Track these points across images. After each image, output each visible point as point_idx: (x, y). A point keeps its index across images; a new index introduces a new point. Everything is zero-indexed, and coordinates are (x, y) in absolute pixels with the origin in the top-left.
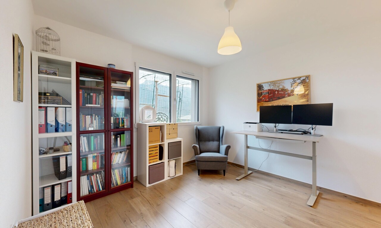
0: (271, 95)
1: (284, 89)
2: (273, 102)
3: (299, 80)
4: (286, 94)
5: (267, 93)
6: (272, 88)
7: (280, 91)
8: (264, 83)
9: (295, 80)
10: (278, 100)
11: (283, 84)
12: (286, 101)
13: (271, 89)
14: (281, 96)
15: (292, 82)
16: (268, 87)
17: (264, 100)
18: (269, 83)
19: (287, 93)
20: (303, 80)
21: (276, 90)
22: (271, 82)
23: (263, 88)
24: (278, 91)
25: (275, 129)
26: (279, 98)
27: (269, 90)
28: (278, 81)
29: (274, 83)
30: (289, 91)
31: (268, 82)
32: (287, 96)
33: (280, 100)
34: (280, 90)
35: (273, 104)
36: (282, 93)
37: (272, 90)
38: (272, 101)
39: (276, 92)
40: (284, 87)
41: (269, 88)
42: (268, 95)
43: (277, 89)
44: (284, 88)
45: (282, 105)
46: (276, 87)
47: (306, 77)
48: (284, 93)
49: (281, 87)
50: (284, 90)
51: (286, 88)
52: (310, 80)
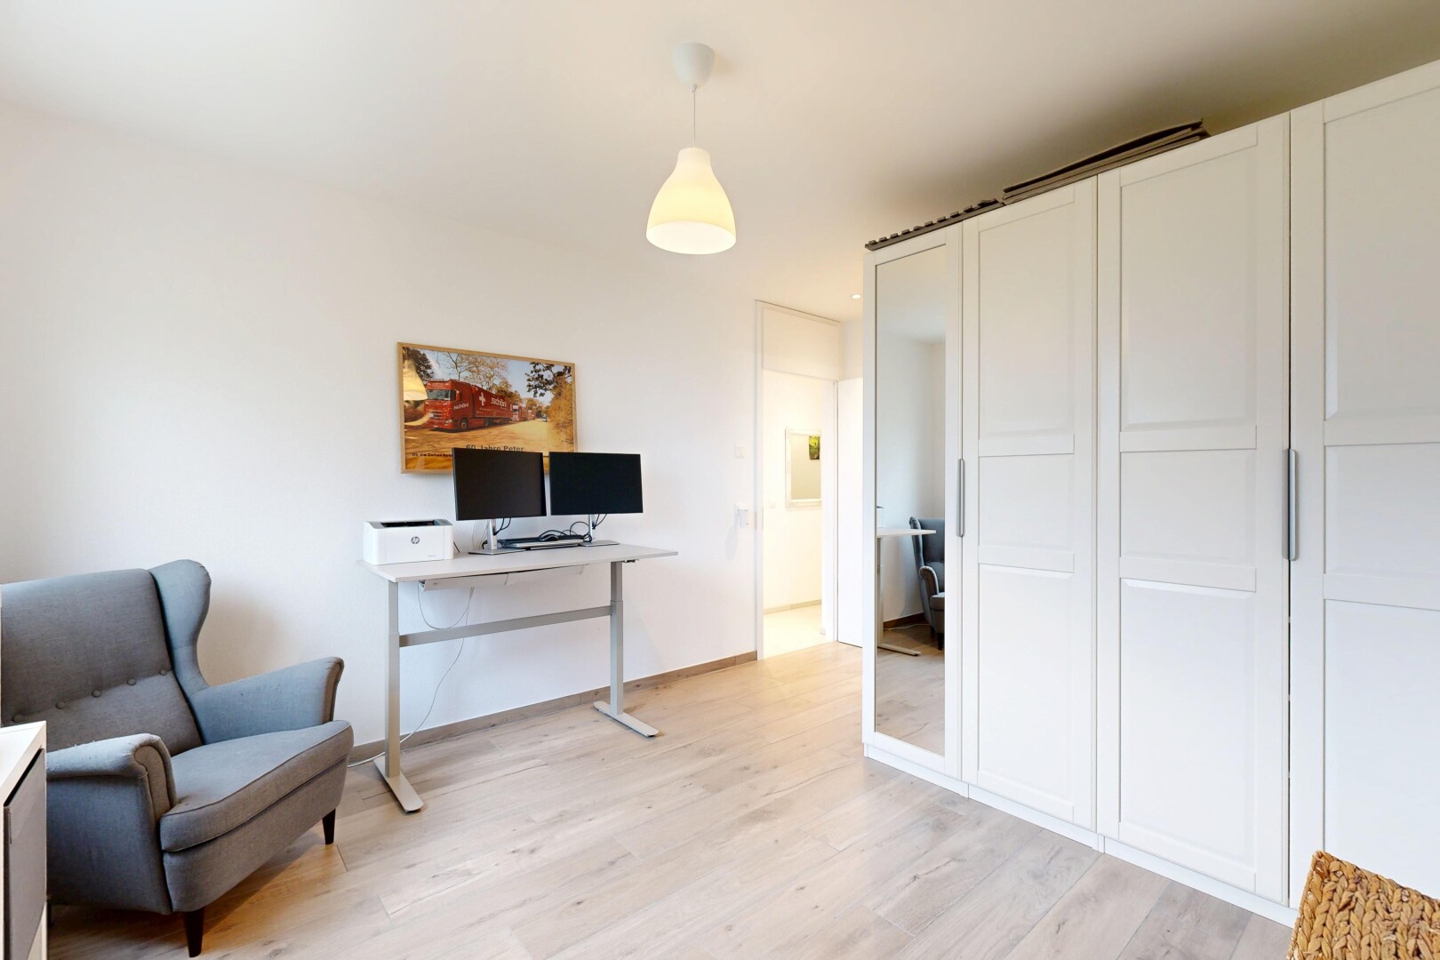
0: (464, 406)
1: (505, 392)
2: (470, 434)
3: (548, 372)
4: (515, 410)
5: (447, 396)
6: (464, 376)
7: (496, 397)
8: (433, 349)
9: (538, 368)
10: (489, 430)
11: (504, 374)
12: (513, 437)
13: (462, 380)
14: (498, 414)
15: (529, 373)
16: (448, 371)
17: (433, 423)
18: (454, 356)
19: (516, 407)
20: (560, 374)
21: (481, 390)
22: (460, 353)
23: (429, 371)
24: (488, 394)
25: (493, 540)
26: (492, 423)
27: (454, 383)
28: (488, 355)
29: (472, 359)
30: (521, 401)
31: (449, 351)
32: (516, 417)
33: (495, 431)
34: (494, 392)
35: (471, 443)
36: (503, 404)
37: (468, 386)
38: (469, 429)
39: (482, 399)
40: (506, 383)
41: (455, 377)
42: (452, 405)
43: (485, 388)
44: (507, 386)
45: (502, 449)
46: (482, 377)
47: (566, 367)
48: (509, 406)
49: (497, 382)
50: (506, 395)
51: (512, 390)
52: (574, 379)
